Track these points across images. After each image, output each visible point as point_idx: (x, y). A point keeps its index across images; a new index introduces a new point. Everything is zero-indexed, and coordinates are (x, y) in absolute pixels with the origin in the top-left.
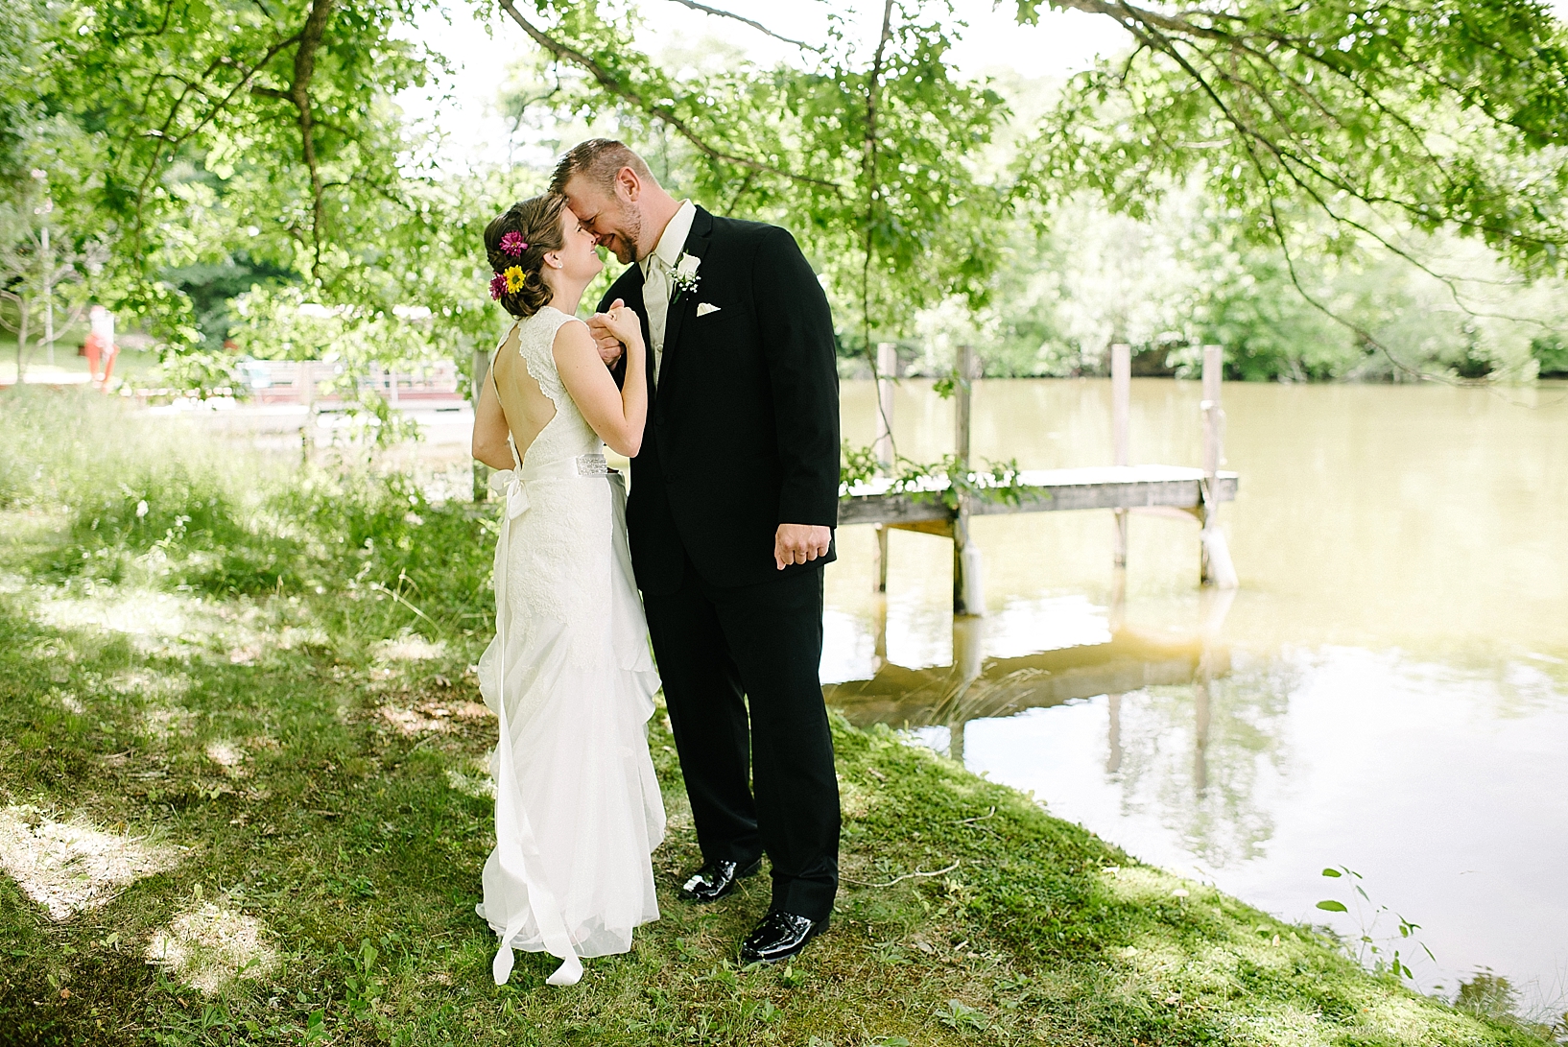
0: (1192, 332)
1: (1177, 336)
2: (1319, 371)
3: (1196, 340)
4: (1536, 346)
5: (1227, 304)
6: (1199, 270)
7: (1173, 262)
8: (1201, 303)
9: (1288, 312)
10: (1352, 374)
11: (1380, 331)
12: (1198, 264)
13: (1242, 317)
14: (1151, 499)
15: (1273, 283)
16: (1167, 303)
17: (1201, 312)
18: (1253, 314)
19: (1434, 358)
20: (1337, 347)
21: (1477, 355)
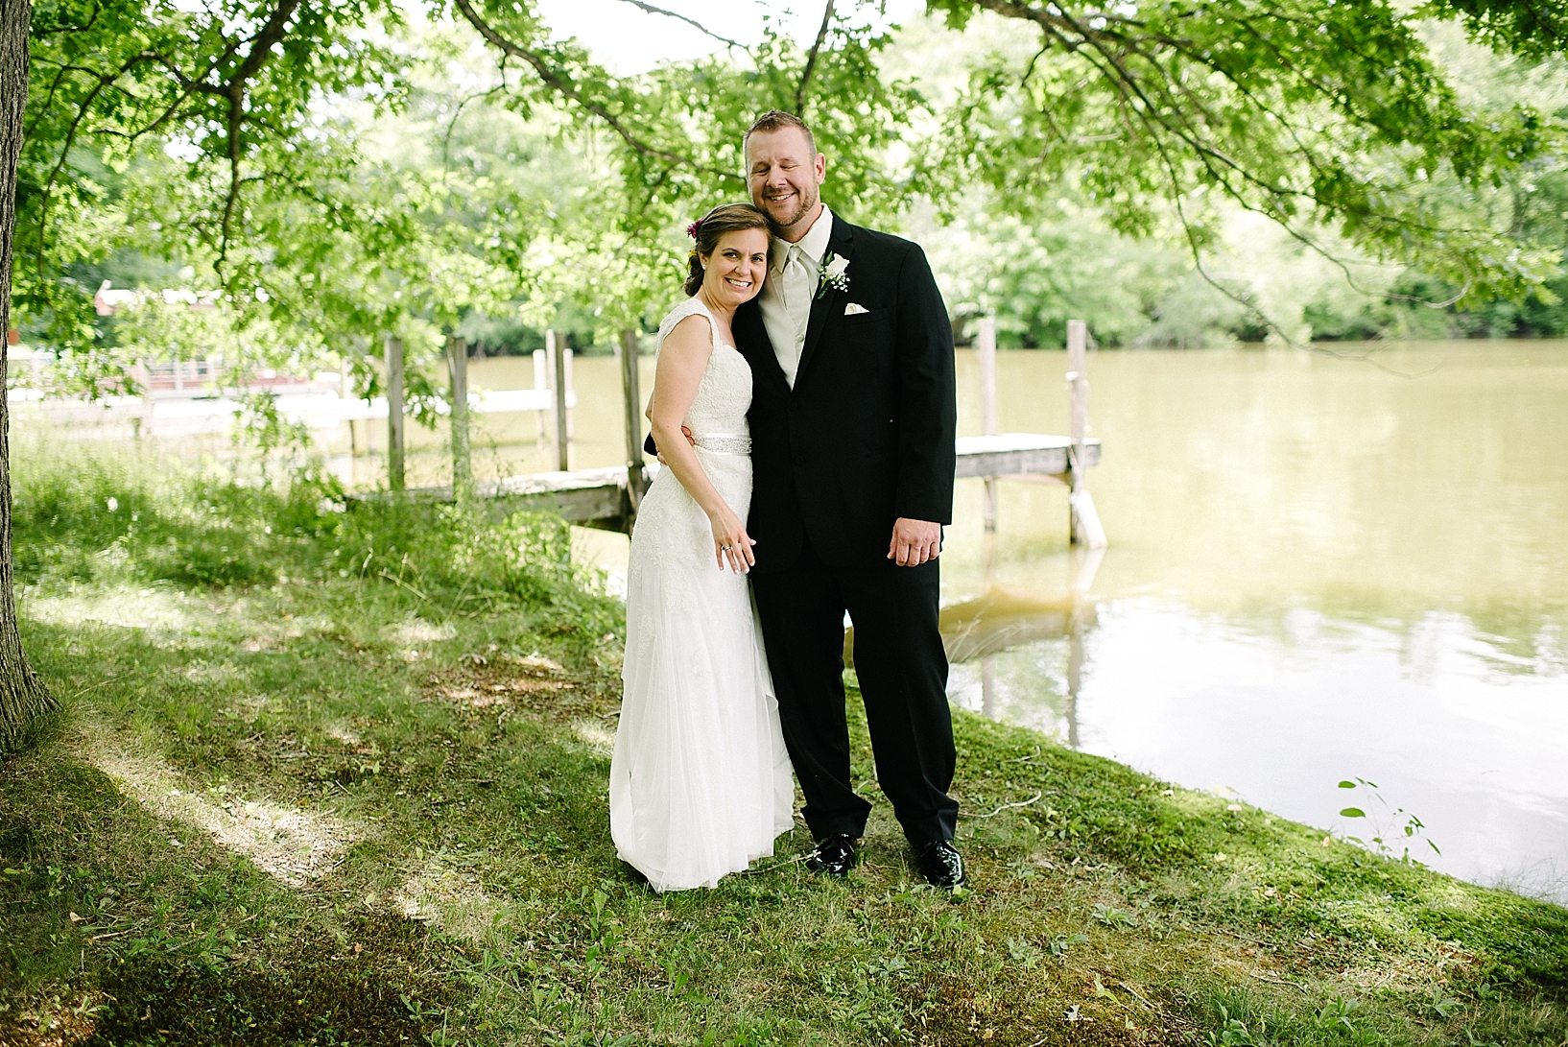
0: (986, 302)
1: (972, 307)
2: (1109, 338)
3: (992, 310)
4: (1308, 313)
5: (1020, 276)
6: (992, 243)
7: (967, 235)
8: (996, 275)
9: (1079, 282)
10: (1140, 341)
11: (1164, 300)
12: (994, 236)
13: (1035, 288)
14: (1025, 466)
15: (1064, 255)
16: (962, 274)
17: (995, 284)
18: (1046, 286)
19: (1214, 324)
20: (1123, 318)
21: (1252, 321)
